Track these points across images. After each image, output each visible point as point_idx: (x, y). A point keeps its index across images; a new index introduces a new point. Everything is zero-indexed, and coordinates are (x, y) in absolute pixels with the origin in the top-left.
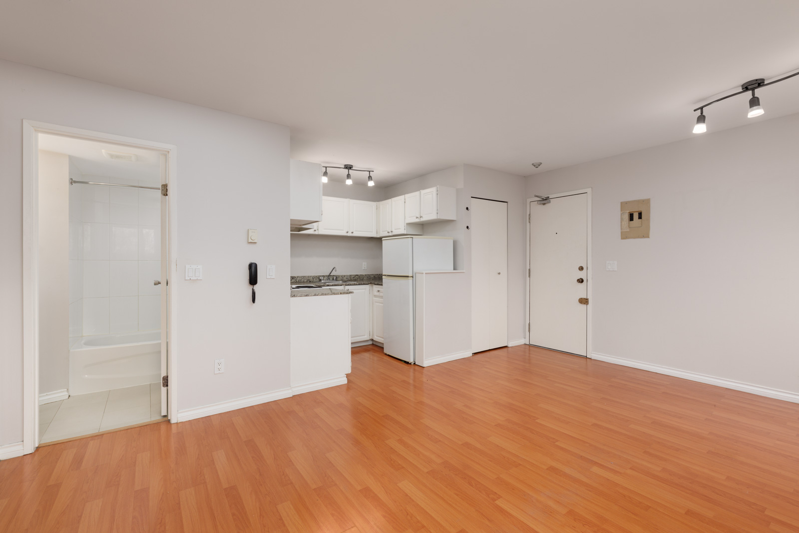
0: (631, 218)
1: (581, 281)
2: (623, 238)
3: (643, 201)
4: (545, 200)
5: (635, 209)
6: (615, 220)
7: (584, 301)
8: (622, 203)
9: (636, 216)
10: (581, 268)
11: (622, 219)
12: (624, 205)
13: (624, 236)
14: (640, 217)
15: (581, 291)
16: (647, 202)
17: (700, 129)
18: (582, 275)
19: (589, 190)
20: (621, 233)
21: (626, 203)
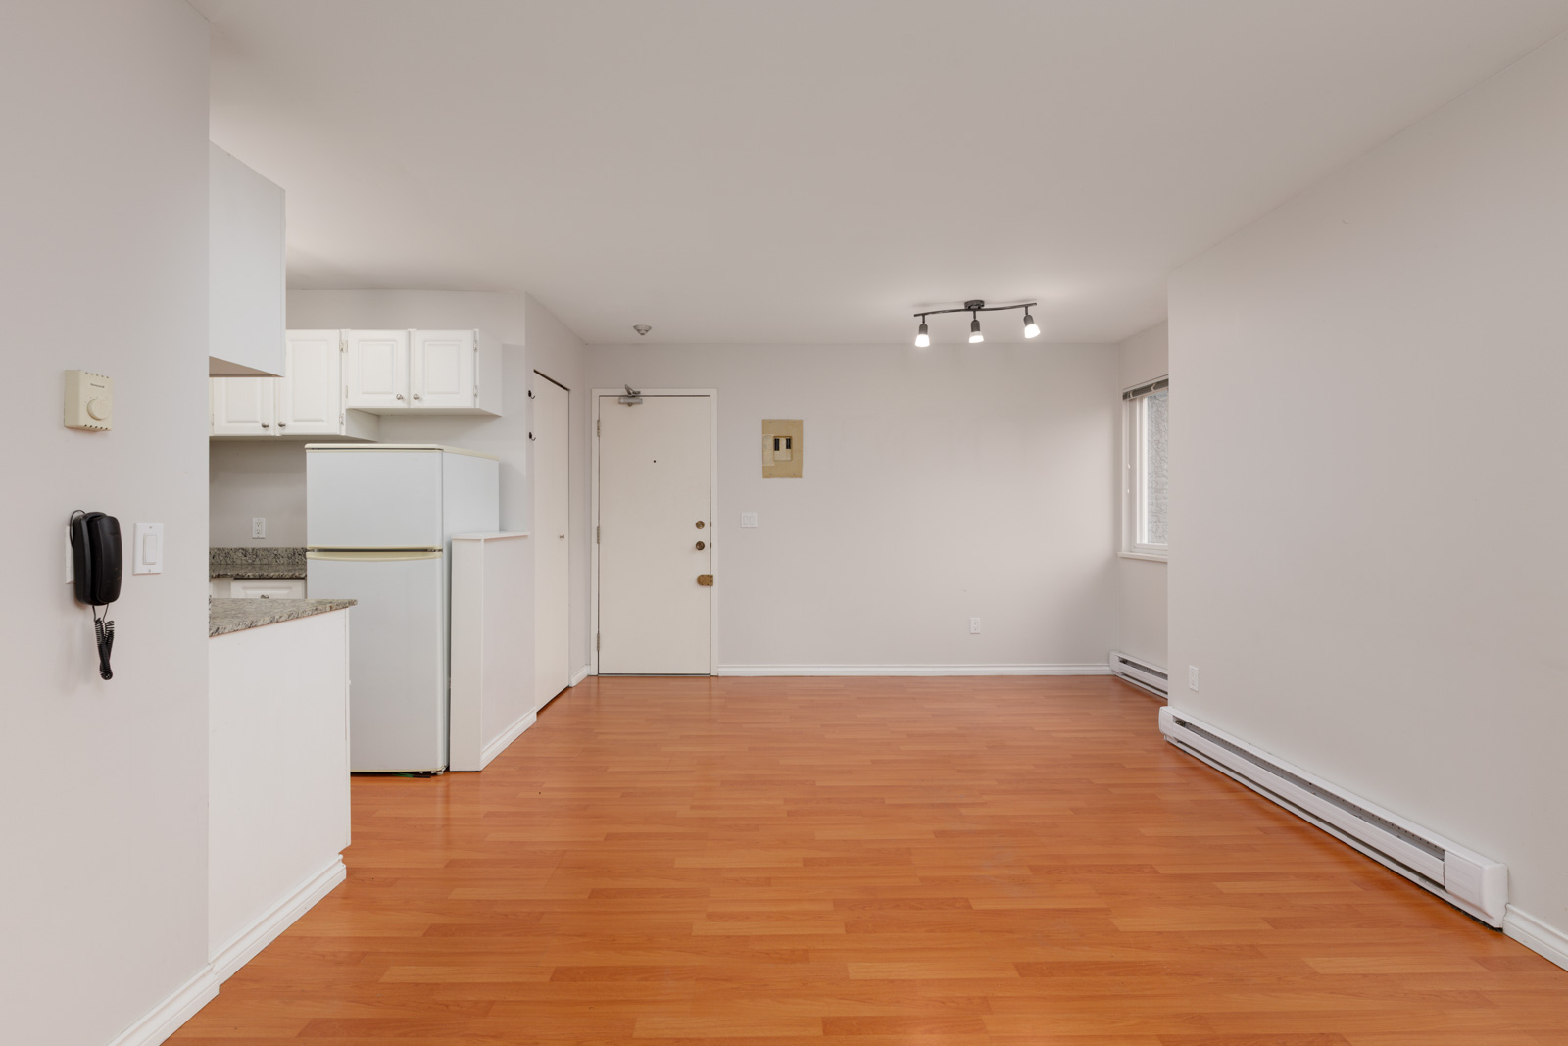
0: (777, 447)
1: (700, 546)
2: (765, 477)
3: (794, 422)
4: (632, 397)
5: (783, 433)
6: (753, 447)
7: (706, 581)
8: (764, 421)
9: (783, 443)
10: (700, 525)
11: (764, 447)
12: (767, 424)
13: (768, 473)
14: (789, 446)
15: (699, 565)
16: (798, 424)
17: (923, 341)
18: (702, 535)
19: (713, 392)
20: (764, 467)
21: (771, 422)
